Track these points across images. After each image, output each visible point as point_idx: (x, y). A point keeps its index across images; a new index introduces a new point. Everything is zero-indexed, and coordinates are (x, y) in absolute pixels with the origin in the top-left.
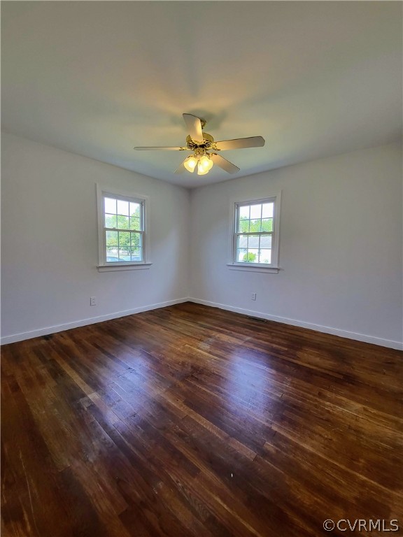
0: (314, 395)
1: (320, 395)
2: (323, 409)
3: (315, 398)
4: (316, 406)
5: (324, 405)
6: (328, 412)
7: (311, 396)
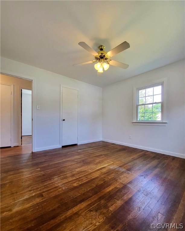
0: (44, 192)
1: (41, 195)
2: (34, 190)
3: (42, 191)
4: (38, 188)
5: (34, 192)
6: (30, 191)
7: (44, 190)
